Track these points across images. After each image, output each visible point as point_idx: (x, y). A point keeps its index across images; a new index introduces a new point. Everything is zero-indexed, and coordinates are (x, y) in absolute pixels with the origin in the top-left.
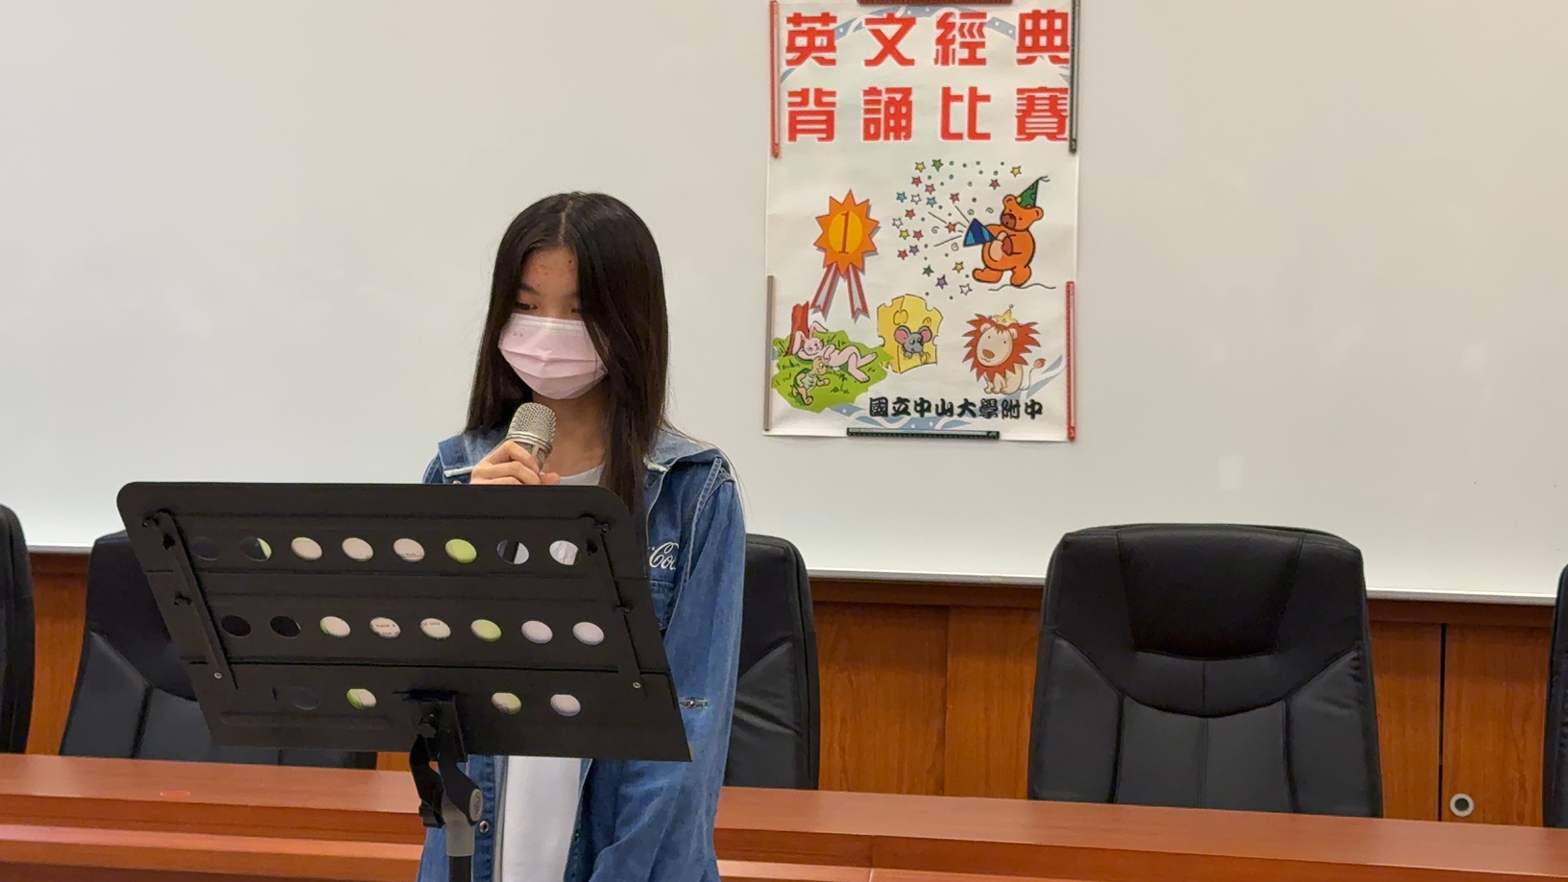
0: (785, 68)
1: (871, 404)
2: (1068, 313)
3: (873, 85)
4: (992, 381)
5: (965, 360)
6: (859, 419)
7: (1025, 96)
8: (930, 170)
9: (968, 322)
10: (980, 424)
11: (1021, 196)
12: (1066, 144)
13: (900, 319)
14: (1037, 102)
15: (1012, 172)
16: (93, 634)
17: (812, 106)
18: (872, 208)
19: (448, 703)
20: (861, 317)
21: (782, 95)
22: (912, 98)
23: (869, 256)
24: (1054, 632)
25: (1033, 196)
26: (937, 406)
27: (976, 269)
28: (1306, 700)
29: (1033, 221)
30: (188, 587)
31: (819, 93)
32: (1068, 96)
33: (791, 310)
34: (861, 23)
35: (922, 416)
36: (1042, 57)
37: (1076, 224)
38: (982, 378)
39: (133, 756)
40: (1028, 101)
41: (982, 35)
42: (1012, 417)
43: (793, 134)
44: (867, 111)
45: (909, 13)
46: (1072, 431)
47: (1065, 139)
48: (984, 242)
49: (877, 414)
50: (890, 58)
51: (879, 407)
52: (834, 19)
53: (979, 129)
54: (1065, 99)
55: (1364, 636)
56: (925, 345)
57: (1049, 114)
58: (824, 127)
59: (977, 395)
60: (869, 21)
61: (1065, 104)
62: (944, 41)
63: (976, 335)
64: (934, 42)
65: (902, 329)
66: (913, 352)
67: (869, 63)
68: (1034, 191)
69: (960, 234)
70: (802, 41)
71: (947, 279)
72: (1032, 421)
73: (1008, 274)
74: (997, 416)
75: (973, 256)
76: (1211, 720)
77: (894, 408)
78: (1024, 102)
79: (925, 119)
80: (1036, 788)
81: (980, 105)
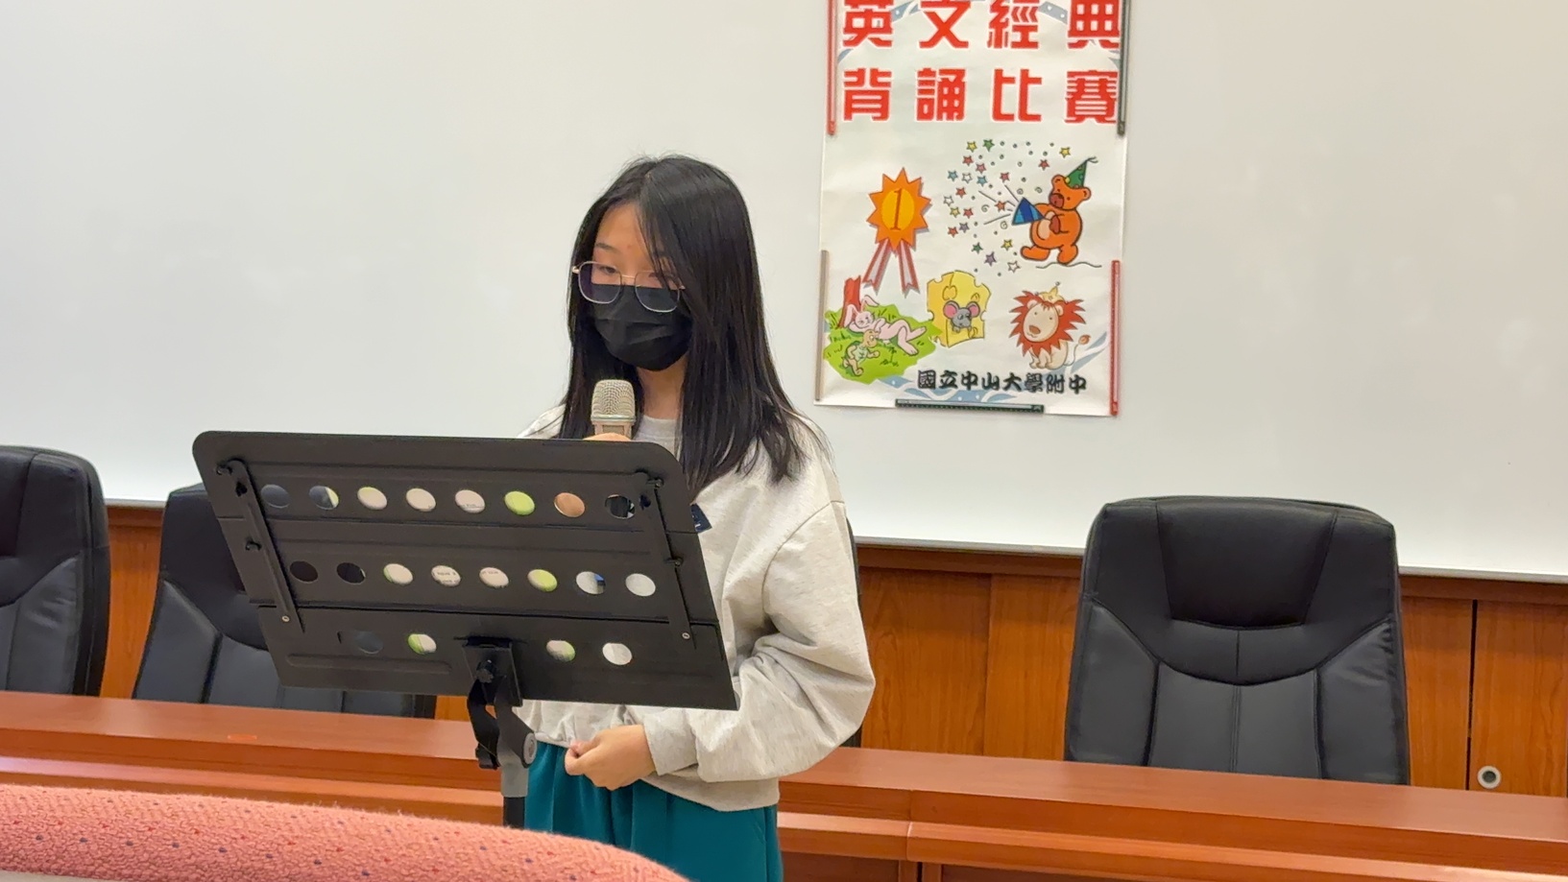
0: (842, 48)
1: (920, 377)
2: (1113, 291)
3: (927, 66)
4: (1038, 357)
5: (1012, 335)
6: (906, 391)
7: (1076, 78)
8: (981, 149)
9: (1016, 298)
10: (1025, 398)
11: (1069, 176)
12: (1114, 127)
13: (950, 294)
14: (1087, 85)
15: (1061, 153)
16: (167, 584)
17: (867, 86)
18: (925, 186)
19: (503, 649)
20: (912, 292)
21: (838, 75)
22: (966, 79)
23: (919, 232)
24: (1093, 600)
25: (1081, 177)
26: (984, 380)
27: (1023, 248)
28: (1336, 669)
29: (1081, 202)
30: (258, 532)
31: (875, 73)
32: (1117, 79)
33: (843, 284)
34: (916, 6)
35: (969, 388)
36: (1093, 41)
37: (1122, 205)
38: (1028, 353)
39: (204, 699)
40: (1079, 85)
41: (1034, 19)
42: (1056, 391)
43: (849, 112)
44: (921, 92)
46: (1114, 406)
47: (1113, 122)
49: (925, 386)
50: (944, 41)
51: (928, 379)
52: (891, 2)
53: (1031, 111)
54: (1114, 82)
55: (1396, 610)
56: (974, 319)
57: (1099, 97)
58: (878, 106)
59: (1023, 370)
60: (925, 4)
61: (1115, 88)
62: (997, 24)
63: (1023, 311)
64: (987, 25)
65: (951, 305)
66: (961, 326)
67: (924, 45)
68: (1081, 172)
69: (1010, 212)
70: (859, 23)
71: (995, 256)
72: (1076, 396)
73: (1055, 253)
74: (1041, 390)
75: (1022, 234)
76: (1243, 688)
77: (942, 381)
78: (1075, 85)
79: (977, 100)
80: (1072, 750)
81: (1031, 87)
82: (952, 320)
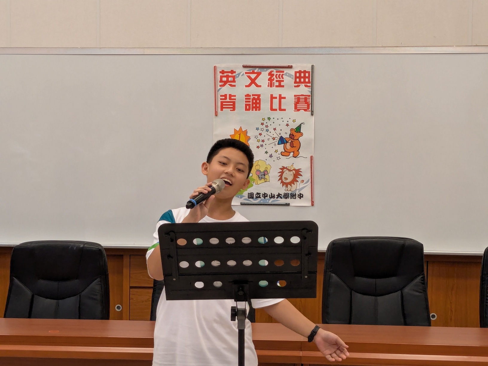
0: (219, 87)
1: (248, 195)
2: (311, 166)
3: (248, 93)
4: (287, 187)
5: (278, 180)
6: (244, 199)
7: (297, 97)
8: (267, 120)
9: (280, 169)
10: (283, 201)
11: (296, 129)
12: (310, 112)
13: (257, 168)
14: (300, 99)
15: (293, 121)
16: (13, 277)
17: (228, 100)
18: (248, 132)
21: (218, 96)
22: (261, 98)
24: (330, 272)
25: (300, 129)
26: (270, 195)
27: (281, 152)
28: (407, 291)
29: (300, 137)
31: (230, 96)
32: (310, 97)
34: (244, 73)
35: (265, 198)
36: (302, 85)
37: (313, 138)
38: (284, 186)
40: (298, 99)
41: (283, 78)
42: (293, 198)
43: (222, 110)
44: (246, 102)
45: (259, 70)
46: (313, 203)
48: (284, 144)
49: (250, 198)
50: (253, 84)
51: (251, 196)
52: (235, 72)
53: (282, 108)
54: (309, 98)
56: (266, 176)
57: (305, 103)
58: (232, 106)
59: (283, 191)
60: (246, 73)
61: (309, 100)
62: (270, 80)
63: (282, 173)
64: (268, 80)
65: (258, 171)
66: (262, 178)
67: (246, 86)
68: (300, 127)
69: (277, 141)
70: (224, 79)
71: (272, 155)
72: (300, 200)
73: (292, 154)
74: (289, 198)
75: (281, 148)
76: (378, 297)
77: (256, 196)
78: (297, 99)
79: (265, 105)
81: (282, 99)
82: (258, 176)
